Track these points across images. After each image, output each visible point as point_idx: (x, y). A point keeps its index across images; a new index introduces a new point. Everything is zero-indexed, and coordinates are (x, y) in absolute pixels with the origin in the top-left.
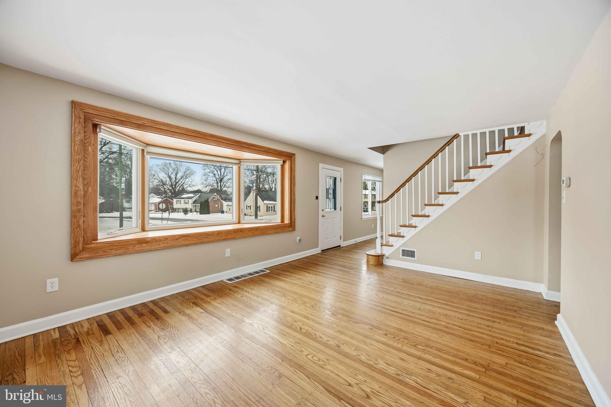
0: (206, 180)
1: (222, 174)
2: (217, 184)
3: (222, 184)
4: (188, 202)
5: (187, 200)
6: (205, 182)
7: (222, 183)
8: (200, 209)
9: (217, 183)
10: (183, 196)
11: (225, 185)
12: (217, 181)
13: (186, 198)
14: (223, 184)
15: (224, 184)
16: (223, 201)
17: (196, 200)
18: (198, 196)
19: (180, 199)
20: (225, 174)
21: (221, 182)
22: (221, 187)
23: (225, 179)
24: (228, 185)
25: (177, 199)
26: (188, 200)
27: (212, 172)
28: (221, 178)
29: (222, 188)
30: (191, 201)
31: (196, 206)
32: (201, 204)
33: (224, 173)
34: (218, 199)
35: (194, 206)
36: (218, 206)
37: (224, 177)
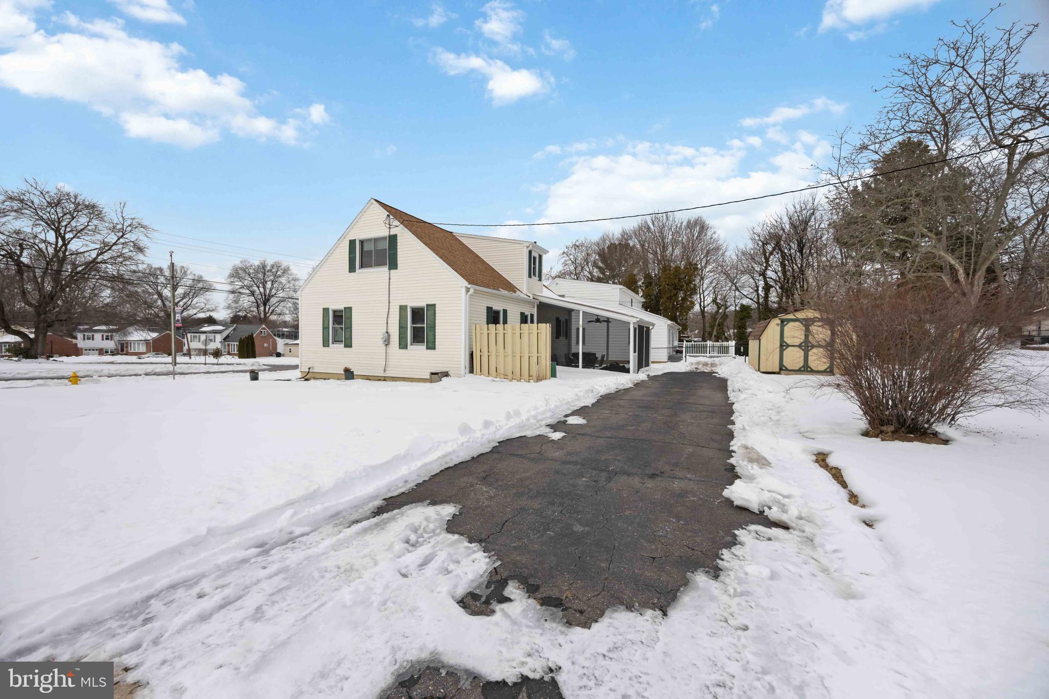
0: (236, 302)
1: (268, 292)
2: (258, 309)
3: (267, 309)
4: (215, 338)
5: (211, 336)
6: (234, 305)
7: (267, 307)
8: (239, 350)
9: (258, 307)
10: (204, 329)
11: (273, 311)
12: (257, 302)
13: (210, 332)
14: (269, 308)
15: (272, 308)
16: (276, 338)
17: (228, 337)
18: (232, 329)
19: (198, 335)
20: (274, 291)
21: (265, 305)
22: (265, 313)
23: (273, 300)
24: (278, 310)
25: (193, 334)
26: (215, 336)
27: (248, 287)
28: (265, 298)
29: (268, 315)
30: (219, 338)
31: (229, 345)
32: (241, 342)
33: (271, 290)
34: (268, 334)
35: (225, 345)
36: (269, 345)
37: (270, 296)
